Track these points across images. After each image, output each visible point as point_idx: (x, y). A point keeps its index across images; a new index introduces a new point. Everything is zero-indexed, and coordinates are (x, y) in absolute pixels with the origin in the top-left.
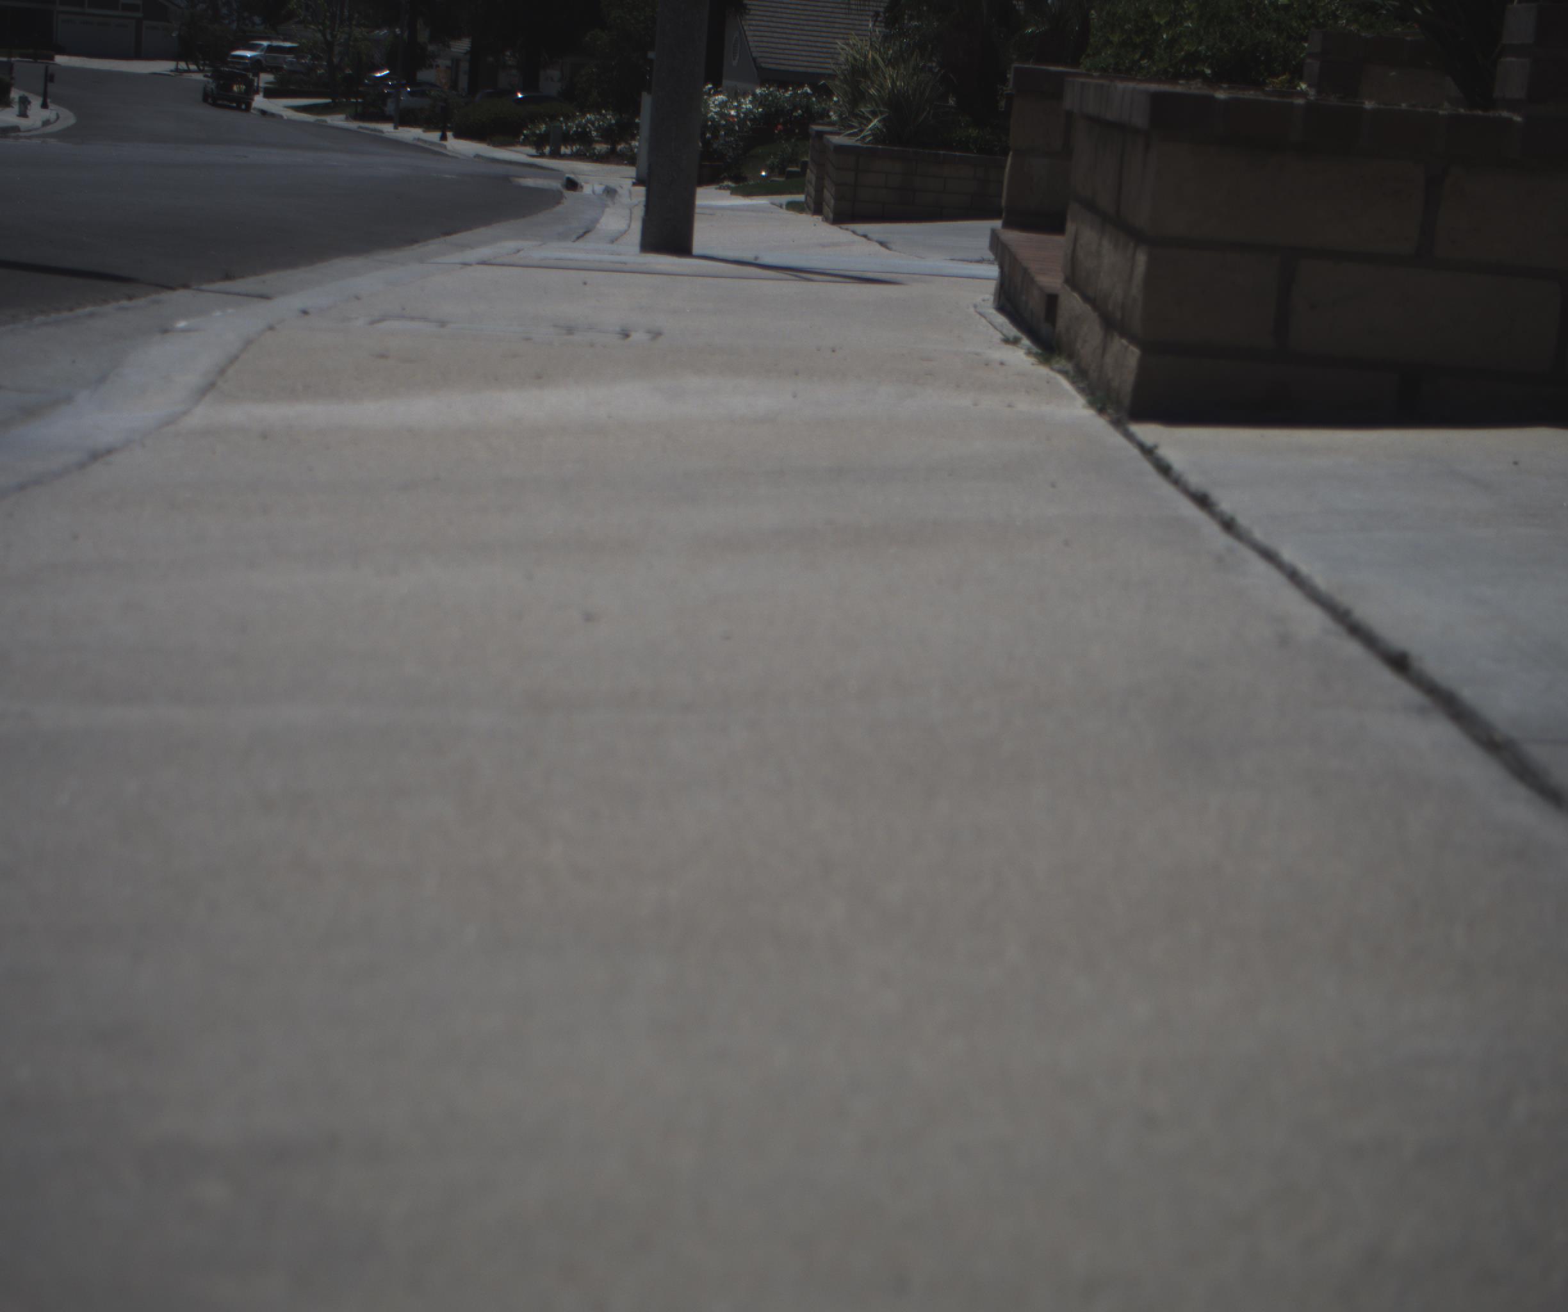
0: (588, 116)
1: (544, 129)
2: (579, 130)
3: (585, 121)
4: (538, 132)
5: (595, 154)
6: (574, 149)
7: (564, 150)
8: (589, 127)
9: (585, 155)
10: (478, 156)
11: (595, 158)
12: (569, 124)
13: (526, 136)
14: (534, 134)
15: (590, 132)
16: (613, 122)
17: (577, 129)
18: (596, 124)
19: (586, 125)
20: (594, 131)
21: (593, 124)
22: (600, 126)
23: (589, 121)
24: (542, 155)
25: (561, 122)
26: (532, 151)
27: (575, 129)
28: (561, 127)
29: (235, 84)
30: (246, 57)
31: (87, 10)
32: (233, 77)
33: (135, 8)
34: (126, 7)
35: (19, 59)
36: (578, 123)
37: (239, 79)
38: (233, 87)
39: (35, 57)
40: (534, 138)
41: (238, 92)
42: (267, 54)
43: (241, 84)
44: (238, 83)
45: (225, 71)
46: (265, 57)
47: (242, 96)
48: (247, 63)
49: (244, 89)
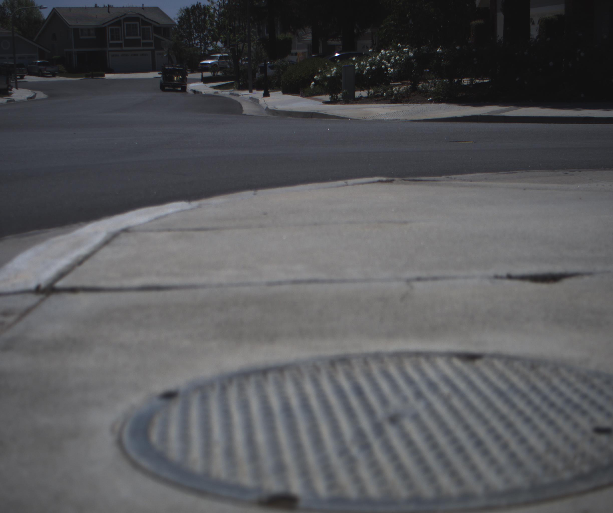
0: (383, 51)
1: (335, 71)
2: (374, 67)
3: (379, 57)
4: (329, 75)
6: (371, 91)
7: (358, 94)
8: (383, 64)
9: (382, 94)
10: (267, 109)
11: (393, 97)
12: (362, 63)
13: (317, 82)
14: (325, 78)
15: (386, 68)
16: (411, 54)
17: (371, 67)
18: (392, 60)
19: (380, 62)
20: (391, 67)
21: (389, 61)
22: (396, 61)
23: (382, 57)
24: (333, 101)
25: (354, 62)
26: (327, 98)
28: (355, 67)
29: (175, 76)
30: (208, 64)
31: (124, 48)
32: (174, 72)
33: (150, 44)
34: (145, 44)
35: (85, 78)
36: (372, 60)
37: (177, 73)
38: (174, 78)
39: (92, 76)
40: (326, 83)
41: (178, 81)
42: (219, 61)
43: (179, 76)
44: (177, 75)
45: (168, 69)
46: (218, 62)
47: (179, 83)
48: (209, 67)
49: (181, 78)
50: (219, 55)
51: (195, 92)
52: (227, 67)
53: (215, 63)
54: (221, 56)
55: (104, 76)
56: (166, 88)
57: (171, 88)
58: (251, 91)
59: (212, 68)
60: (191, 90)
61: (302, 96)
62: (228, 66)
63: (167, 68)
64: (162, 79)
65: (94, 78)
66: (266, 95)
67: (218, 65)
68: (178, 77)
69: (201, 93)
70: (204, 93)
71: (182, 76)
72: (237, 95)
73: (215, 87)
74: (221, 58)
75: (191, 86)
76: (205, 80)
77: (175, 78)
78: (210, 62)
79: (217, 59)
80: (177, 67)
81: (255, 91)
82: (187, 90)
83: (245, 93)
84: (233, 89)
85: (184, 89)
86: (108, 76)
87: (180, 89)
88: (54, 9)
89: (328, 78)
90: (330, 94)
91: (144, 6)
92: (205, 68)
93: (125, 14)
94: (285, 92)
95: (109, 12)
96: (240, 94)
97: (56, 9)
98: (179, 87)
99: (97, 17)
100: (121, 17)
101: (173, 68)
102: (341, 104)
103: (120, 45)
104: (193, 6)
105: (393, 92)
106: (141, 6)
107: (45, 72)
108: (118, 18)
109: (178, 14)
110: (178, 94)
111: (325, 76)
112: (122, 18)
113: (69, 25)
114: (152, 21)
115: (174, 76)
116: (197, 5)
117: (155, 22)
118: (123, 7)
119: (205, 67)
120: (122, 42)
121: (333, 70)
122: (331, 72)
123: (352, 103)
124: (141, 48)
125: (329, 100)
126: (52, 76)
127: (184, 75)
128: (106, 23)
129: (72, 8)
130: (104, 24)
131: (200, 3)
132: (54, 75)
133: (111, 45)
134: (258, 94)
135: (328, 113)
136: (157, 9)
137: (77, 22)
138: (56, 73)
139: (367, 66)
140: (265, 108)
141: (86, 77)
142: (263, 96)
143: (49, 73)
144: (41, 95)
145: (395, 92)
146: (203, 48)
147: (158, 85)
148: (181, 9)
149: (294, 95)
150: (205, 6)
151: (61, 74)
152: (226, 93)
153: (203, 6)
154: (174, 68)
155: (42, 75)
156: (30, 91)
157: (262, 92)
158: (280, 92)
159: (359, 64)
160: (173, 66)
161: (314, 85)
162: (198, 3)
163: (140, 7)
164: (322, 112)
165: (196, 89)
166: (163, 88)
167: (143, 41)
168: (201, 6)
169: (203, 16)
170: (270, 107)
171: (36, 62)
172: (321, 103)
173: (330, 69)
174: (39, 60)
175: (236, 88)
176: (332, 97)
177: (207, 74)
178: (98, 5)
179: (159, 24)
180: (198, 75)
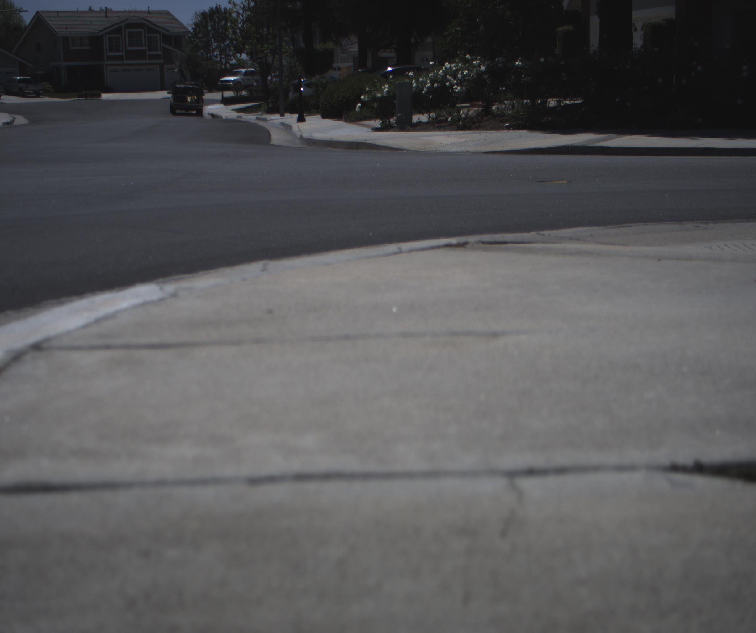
0: (447, 65)
1: (387, 89)
2: (436, 85)
3: (443, 72)
4: (379, 95)
5: (459, 118)
6: (433, 115)
7: (415, 118)
8: (448, 80)
9: (447, 120)
10: (301, 138)
11: (461, 123)
12: (421, 79)
13: (364, 103)
14: (374, 99)
15: (452, 86)
16: (483, 68)
17: (432, 84)
18: (459, 76)
19: (444, 78)
20: (457, 85)
21: (455, 77)
22: (464, 76)
23: (447, 72)
24: (385, 128)
25: (411, 78)
26: (377, 123)
27: (429, 85)
28: (411, 84)
29: (189, 96)
30: (231, 81)
31: (126, 62)
32: (187, 91)
33: (157, 57)
34: (152, 57)
35: (76, 98)
36: (434, 76)
37: (191, 92)
38: (187, 99)
39: (86, 96)
40: (376, 105)
41: (192, 102)
42: (244, 77)
43: (194, 96)
44: (191, 96)
45: (180, 87)
46: (243, 79)
47: (193, 104)
48: (231, 85)
49: (195, 99)
50: (243, 70)
51: (213, 115)
52: (253, 85)
53: (239, 80)
54: (245, 72)
55: (100, 96)
56: (178, 111)
57: (183, 111)
58: (282, 115)
59: (236, 87)
60: (209, 114)
61: (345, 121)
62: (255, 84)
63: (178, 86)
64: (172, 99)
65: (88, 98)
66: (301, 119)
67: (242, 82)
68: (192, 98)
69: (221, 117)
70: (224, 117)
71: (196, 96)
72: (265, 120)
73: (238, 110)
74: (246, 73)
75: (209, 109)
76: (226, 101)
77: (189, 99)
78: (232, 78)
79: (241, 75)
80: (192, 85)
81: (287, 115)
82: (204, 114)
83: (275, 118)
84: (260, 113)
85: (200, 113)
86: (105, 96)
87: (194, 112)
88: (38, 12)
89: (379, 99)
90: (381, 119)
91: (151, 9)
92: (226, 87)
93: (126, 20)
94: (324, 117)
95: (106, 16)
96: (268, 119)
97: (40, 12)
98: (193, 110)
99: (91, 23)
100: (122, 22)
101: (186, 86)
102: (394, 131)
103: (120, 58)
104: (212, 9)
105: (460, 116)
106: (147, 9)
107: (27, 91)
108: (118, 23)
109: (192, 19)
110: (192, 119)
111: (375, 96)
112: (122, 25)
113: (56, 32)
114: (161, 28)
115: (187, 96)
116: (216, 8)
117: (164, 29)
118: (125, 11)
119: (226, 85)
120: (123, 54)
121: (385, 88)
122: (382, 90)
123: (408, 131)
124: (147, 61)
125: (379, 126)
126: (36, 96)
127: (200, 94)
128: (103, 30)
129: (61, 11)
130: (101, 31)
131: (220, 6)
132: (38, 95)
133: (110, 58)
134: (291, 119)
135: (379, 143)
136: (167, 13)
137: (67, 29)
138: (41, 92)
139: (427, 83)
140: (299, 136)
141: (78, 97)
142: (296, 121)
143: (32, 92)
144: (20, 120)
145: (463, 116)
146: (224, 61)
147: (168, 108)
148: (196, 13)
149: (336, 119)
150: (226, 9)
151: (47, 93)
152: (251, 117)
153: (224, 9)
154: (188, 86)
155: (24, 95)
156: (7, 114)
157: (296, 116)
158: (319, 116)
159: (417, 81)
160: (187, 84)
161: (361, 107)
162: (218, 5)
163: (145, 11)
164: (370, 142)
165: (215, 112)
166: (173, 111)
167: (149, 53)
168: (220, 9)
169: (224, 22)
170: (305, 135)
171: (16, 79)
172: (370, 130)
173: (381, 87)
174: (20, 76)
175: (264, 111)
176: (383, 122)
177: (229, 94)
178: (93, 8)
179: (168, 31)
180: (217, 96)
